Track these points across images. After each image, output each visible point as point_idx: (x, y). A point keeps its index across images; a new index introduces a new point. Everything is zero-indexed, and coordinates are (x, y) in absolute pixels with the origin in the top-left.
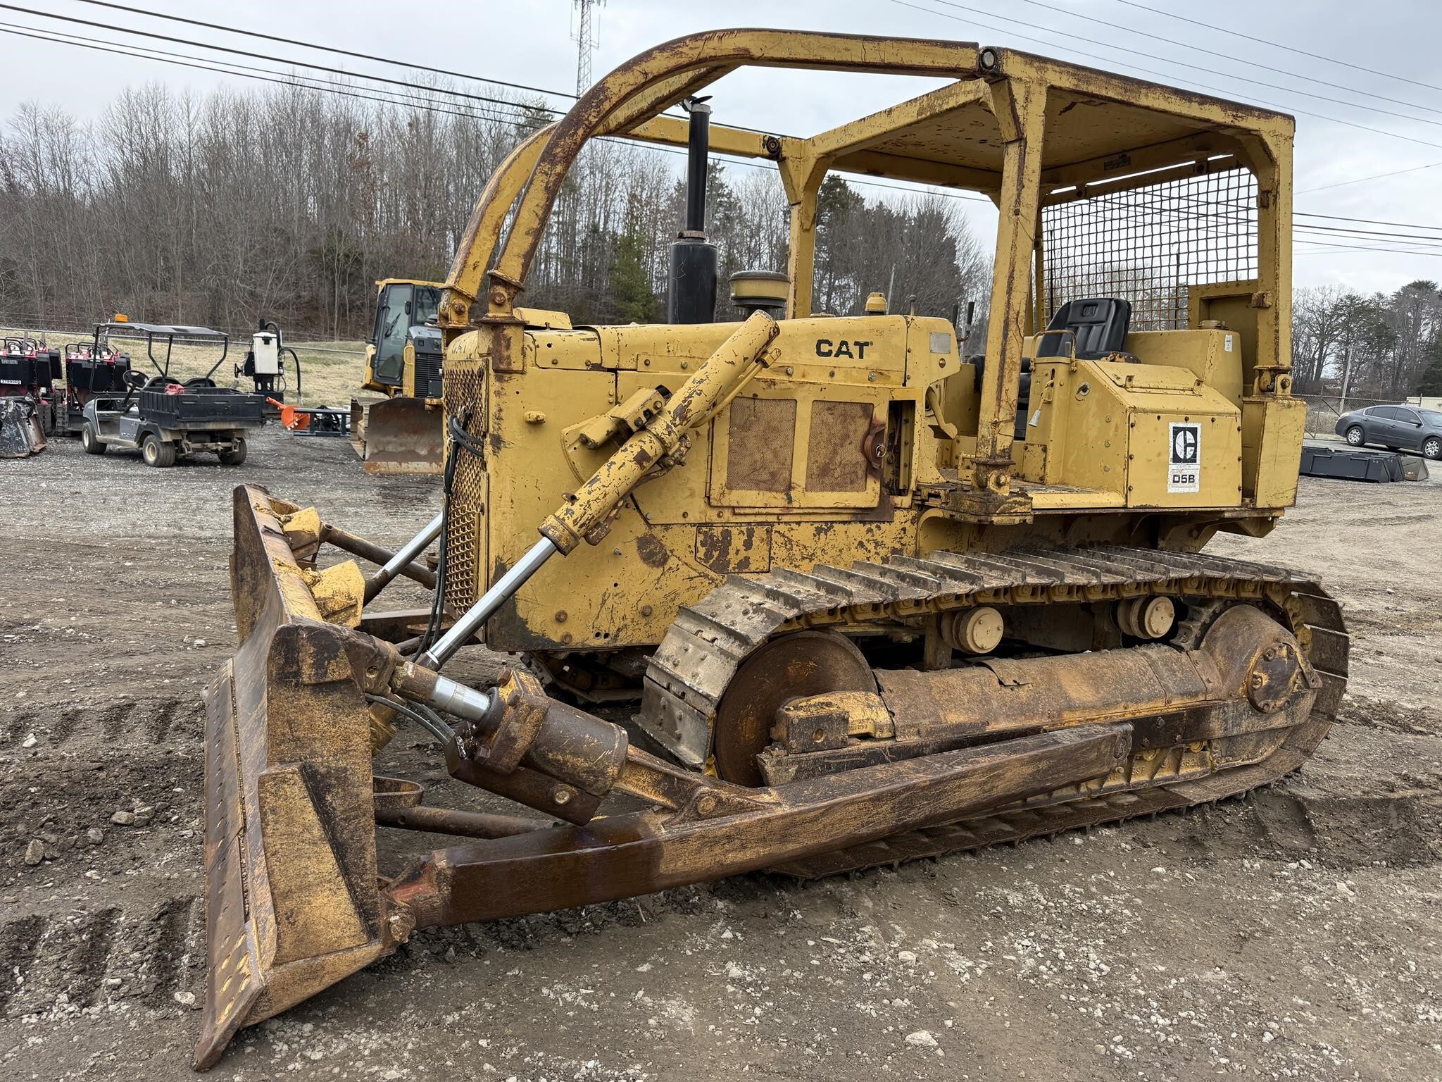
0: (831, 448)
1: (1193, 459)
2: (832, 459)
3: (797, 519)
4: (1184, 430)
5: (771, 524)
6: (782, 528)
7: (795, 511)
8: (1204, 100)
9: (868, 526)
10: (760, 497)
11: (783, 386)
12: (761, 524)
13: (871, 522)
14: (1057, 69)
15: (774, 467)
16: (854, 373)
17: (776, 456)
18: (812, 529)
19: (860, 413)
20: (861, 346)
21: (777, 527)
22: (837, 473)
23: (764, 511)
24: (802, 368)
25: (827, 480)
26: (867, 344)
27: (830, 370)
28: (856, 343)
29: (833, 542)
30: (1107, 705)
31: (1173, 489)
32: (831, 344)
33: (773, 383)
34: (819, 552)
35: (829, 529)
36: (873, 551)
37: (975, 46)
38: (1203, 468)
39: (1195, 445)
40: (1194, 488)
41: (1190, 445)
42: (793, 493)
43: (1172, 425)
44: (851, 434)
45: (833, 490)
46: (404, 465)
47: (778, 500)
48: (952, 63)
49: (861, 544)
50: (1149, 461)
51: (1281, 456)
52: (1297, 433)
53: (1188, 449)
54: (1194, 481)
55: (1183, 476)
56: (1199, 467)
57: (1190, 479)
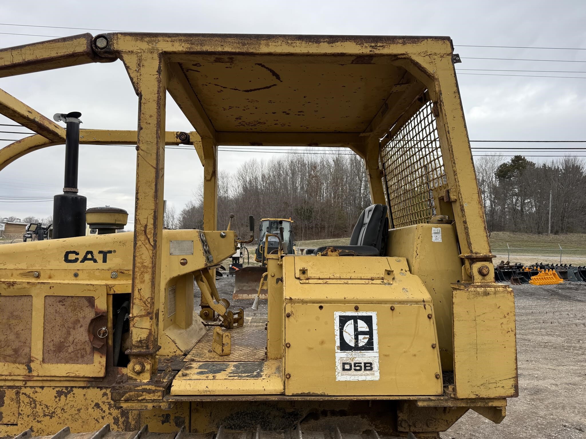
0: (64, 330)
1: (369, 346)
2: (66, 338)
3: (40, 384)
4: (355, 319)
5: (20, 387)
6: (28, 391)
7: (35, 378)
8: (333, 39)
9: (104, 391)
10: (6, 367)
11: (19, 286)
12: (10, 387)
13: (106, 388)
14: (169, 39)
15: (16, 344)
16: (97, 273)
17: (18, 335)
18: (54, 393)
19: (86, 303)
20: (105, 254)
21: (23, 390)
22: (71, 349)
23: (10, 378)
24: (48, 272)
25: (62, 355)
27: (73, 273)
28: (100, 252)
29: (73, 403)
31: (342, 377)
32: (77, 254)
33: (13, 284)
34: (59, 411)
35: (69, 392)
36: (107, 411)
37: (87, 36)
38: (383, 357)
39: (370, 333)
40: (375, 376)
41: (364, 333)
42: (32, 365)
43: (338, 314)
44: (81, 320)
45: (67, 362)
46: (250, 295)
47: (20, 370)
48: (70, 51)
49: (97, 405)
50: (310, 349)
51: (485, 344)
52: (504, 321)
53: (360, 337)
54: (371, 369)
55: (355, 364)
56: (377, 355)
57: (365, 367)
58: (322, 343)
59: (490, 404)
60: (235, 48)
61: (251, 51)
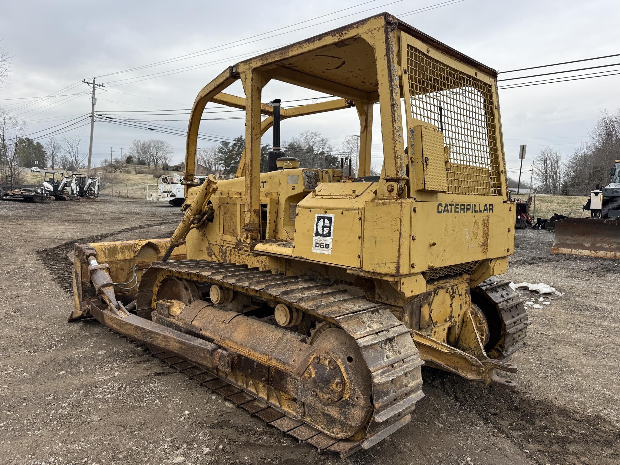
1: (328, 235)
4: (324, 218)
10: (231, 238)
11: (234, 199)
12: (233, 248)
14: (255, 60)
15: (233, 227)
17: (234, 223)
21: (236, 250)
23: (232, 243)
24: (244, 193)
26: (265, 182)
28: (262, 182)
30: (242, 345)
31: (315, 250)
33: (232, 198)
37: (230, 67)
38: (335, 241)
39: (330, 227)
40: (329, 252)
41: (327, 227)
42: (238, 238)
43: (317, 215)
47: (235, 240)
48: (226, 77)
50: (304, 233)
51: (381, 238)
52: (394, 222)
53: (325, 229)
54: (328, 248)
55: (321, 244)
56: (331, 240)
57: (325, 246)
58: (308, 231)
59: (384, 278)
60: (279, 57)
61: (285, 57)
